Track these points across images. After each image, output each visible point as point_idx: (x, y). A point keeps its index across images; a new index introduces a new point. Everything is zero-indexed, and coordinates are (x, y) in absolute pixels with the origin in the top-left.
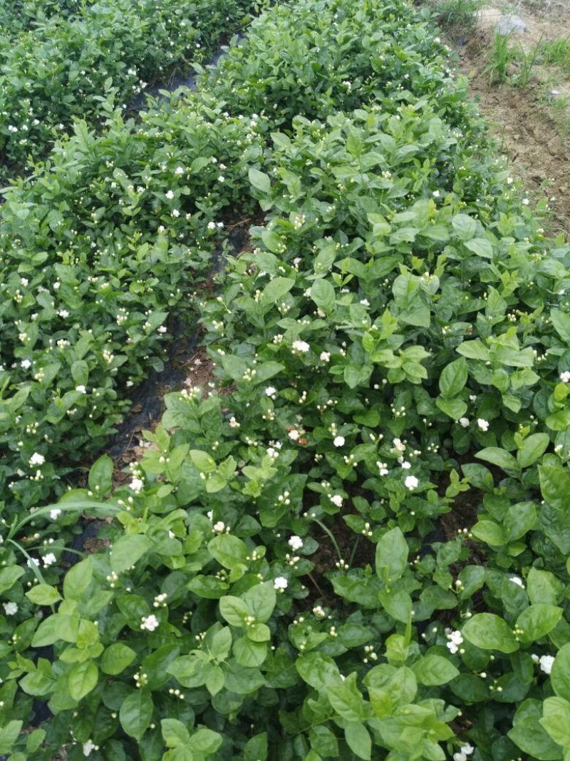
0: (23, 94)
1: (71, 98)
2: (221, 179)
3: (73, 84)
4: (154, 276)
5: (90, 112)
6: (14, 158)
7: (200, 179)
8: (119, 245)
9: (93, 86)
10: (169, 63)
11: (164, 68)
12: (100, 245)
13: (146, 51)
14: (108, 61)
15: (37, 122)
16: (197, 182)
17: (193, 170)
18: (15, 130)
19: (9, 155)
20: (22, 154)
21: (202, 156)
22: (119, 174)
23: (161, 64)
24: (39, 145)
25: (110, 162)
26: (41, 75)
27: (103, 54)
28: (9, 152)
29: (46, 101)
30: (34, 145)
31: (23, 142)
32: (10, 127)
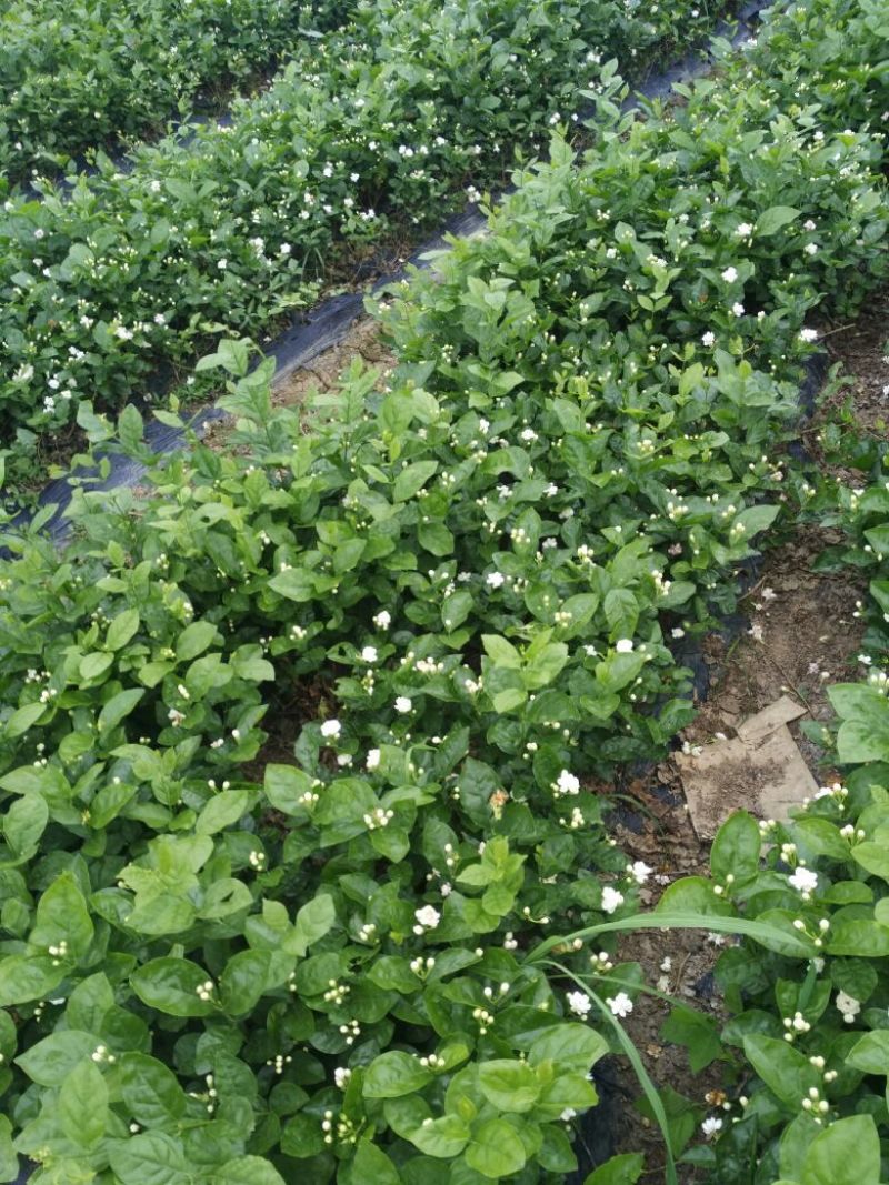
0: (420, 92)
1: (495, 102)
2: (811, 249)
3: (498, 76)
4: (718, 429)
5: (520, 126)
6: (400, 201)
7: (771, 248)
8: (633, 364)
9: (528, 81)
10: (648, 43)
11: (638, 51)
12: (588, 363)
13: (612, 23)
14: (556, 39)
15: (441, 141)
16: (763, 252)
17: (759, 230)
18: (409, 153)
19: (391, 196)
20: (412, 195)
21: (779, 204)
22: (625, 233)
23: (636, 46)
24: (442, 181)
25: (603, 211)
26: (450, 61)
27: (552, 26)
28: (392, 190)
29: (452, 107)
30: (432, 180)
31: (419, 175)
32: (402, 149)
